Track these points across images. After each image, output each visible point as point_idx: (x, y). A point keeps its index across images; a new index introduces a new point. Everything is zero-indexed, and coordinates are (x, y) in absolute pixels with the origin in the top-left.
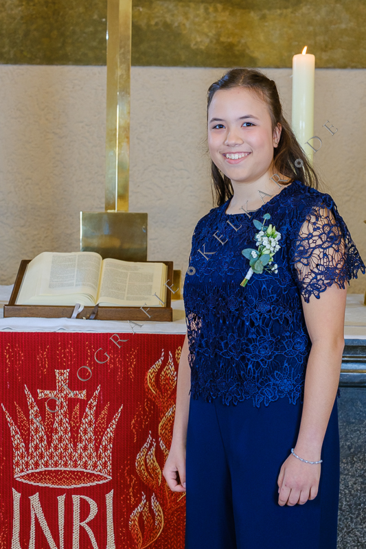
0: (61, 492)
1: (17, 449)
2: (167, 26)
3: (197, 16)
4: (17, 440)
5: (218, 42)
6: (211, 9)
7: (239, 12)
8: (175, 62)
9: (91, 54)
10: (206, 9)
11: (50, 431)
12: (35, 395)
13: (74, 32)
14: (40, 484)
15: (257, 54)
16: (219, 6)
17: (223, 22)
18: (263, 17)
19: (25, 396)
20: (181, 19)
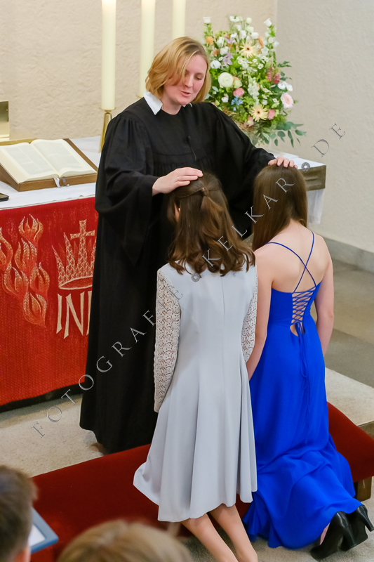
0: (82, 291)
1: (60, 270)
4: (60, 265)
11: (77, 257)
12: (69, 237)
14: (71, 289)
19: (64, 239)
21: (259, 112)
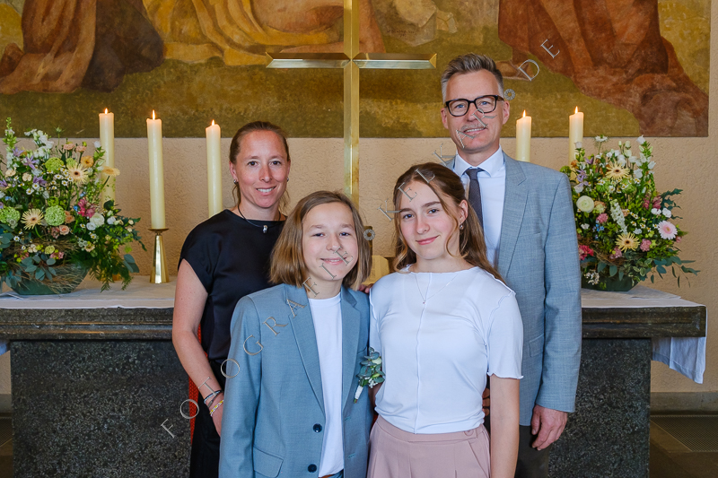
2: (367, 113)
3: (386, 107)
5: (398, 121)
6: (394, 103)
7: (411, 105)
8: (373, 136)
9: (322, 131)
10: (391, 103)
13: (311, 118)
15: (421, 130)
16: (399, 101)
17: (401, 110)
18: (425, 108)
20: (376, 109)
21: (628, 242)
